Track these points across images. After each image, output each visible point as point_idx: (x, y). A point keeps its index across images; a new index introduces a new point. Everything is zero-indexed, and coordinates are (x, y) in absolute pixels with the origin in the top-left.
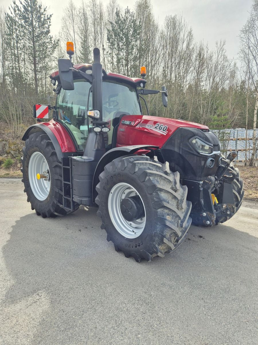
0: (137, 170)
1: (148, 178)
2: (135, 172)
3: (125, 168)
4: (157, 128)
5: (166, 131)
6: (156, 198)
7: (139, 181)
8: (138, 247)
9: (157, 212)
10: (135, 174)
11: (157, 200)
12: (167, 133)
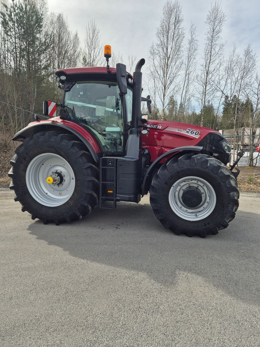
0: (209, 165)
1: (220, 170)
2: (207, 167)
3: (196, 164)
4: (189, 132)
5: (198, 135)
6: (228, 184)
7: (213, 174)
8: (207, 225)
9: (230, 195)
10: (208, 168)
11: (229, 186)
12: (199, 137)
